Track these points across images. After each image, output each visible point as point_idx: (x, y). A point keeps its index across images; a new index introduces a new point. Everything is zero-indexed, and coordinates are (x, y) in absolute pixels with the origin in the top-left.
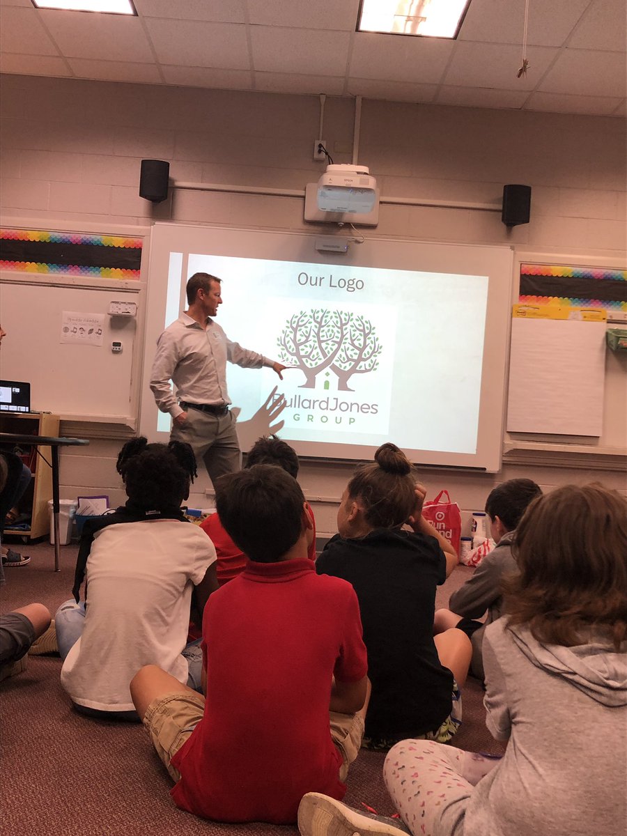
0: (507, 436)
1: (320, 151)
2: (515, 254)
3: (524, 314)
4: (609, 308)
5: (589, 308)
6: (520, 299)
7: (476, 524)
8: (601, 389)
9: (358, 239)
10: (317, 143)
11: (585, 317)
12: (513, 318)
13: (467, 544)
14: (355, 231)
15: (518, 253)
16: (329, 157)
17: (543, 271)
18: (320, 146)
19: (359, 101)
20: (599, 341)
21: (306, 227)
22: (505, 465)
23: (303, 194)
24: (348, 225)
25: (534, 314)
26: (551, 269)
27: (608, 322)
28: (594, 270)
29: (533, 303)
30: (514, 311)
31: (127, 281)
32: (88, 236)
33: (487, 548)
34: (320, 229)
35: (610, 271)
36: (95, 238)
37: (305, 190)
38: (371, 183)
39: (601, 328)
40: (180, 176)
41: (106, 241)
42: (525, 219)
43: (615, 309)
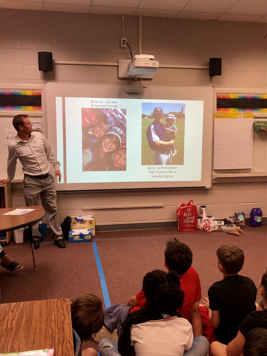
0: (214, 172)
1: (124, 44)
2: (214, 89)
3: (219, 117)
4: (254, 112)
5: (246, 112)
6: (217, 110)
7: (202, 211)
8: (252, 148)
9: (144, 86)
10: (122, 39)
11: (245, 117)
12: (215, 119)
13: (199, 220)
14: (143, 82)
15: (215, 88)
16: (129, 47)
17: (226, 96)
18: (124, 41)
19: (140, 18)
20: (251, 127)
21: (119, 81)
22: (213, 184)
23: (117, 65)
24: (139, 79)
25: (224, 116)
26: (230, 96)
27: (254, 118)
28: (248, 95)
29: (222, 111)
30: (215, 116)
31: (36, 112)
32: (14, 91)
33: (209, 222)
34: (126, 81)
35: (254, 95)
36: (17, 92)
37: (118, 63)
39: (251, 121)
40: (57, 59)
41: (23, 93)
42: (220, 74)
43: (257, 112)
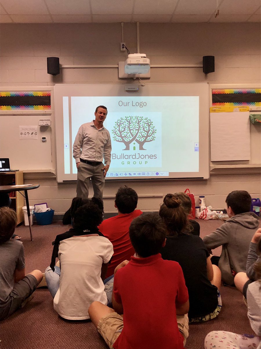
0: (211, 163)
1: (123, 47)
2: (209, 86)
3: (215, 111)
5: (242, 106)
6: (213, 105)
7: (201, 201)
8: (249, 140)
9: (142, 84)
10: (122, 44)
11: (240, 110)
12: (210, 113)
13: (198, 209)
14: (141, 81)
15: (211, 85)
16: (127, 49)
17: (221, 91)
18: (123, 45)
19: (138, 24)
20: (247, 120)
21: (120, 81)
22: (211, 175)
23: (118, 67)
24: (138, 79)
25: (219, 110)
26: (225, 91)
27: (250, 112)
28: (243, 90)
29: (218, 106)
30: (211, 111)
31: (46, 110)
32: (27, 93)
33: (206, 211)
34: (125, 81)
35: (249, 90)
36: (30, 93)
37: (118, 65)
38: (148, 61)
39: (247, 114)
40: (64, 63)
41: (35, 94)
42: (213, 70)
43: (252, 105)
